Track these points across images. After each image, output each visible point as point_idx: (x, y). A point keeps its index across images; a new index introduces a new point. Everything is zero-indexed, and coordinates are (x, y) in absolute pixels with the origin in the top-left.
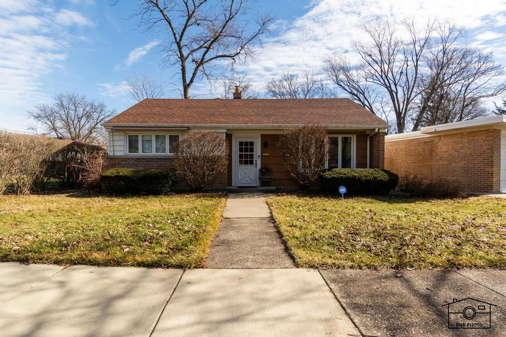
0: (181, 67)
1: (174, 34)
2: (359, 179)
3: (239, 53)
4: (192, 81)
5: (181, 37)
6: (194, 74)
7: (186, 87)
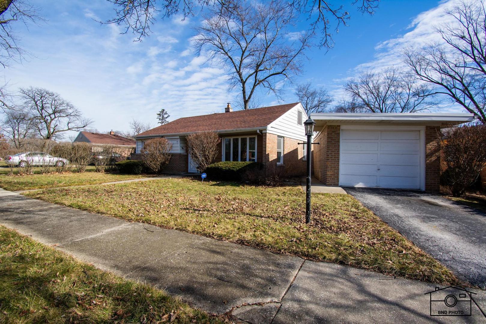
0: (242, 89)
1: (235, 66)
2: (221, 169)
3: (285, 70)
4: (249, 98)
5: (240, 68)
6: (252, 92)
7: (246, 102)
